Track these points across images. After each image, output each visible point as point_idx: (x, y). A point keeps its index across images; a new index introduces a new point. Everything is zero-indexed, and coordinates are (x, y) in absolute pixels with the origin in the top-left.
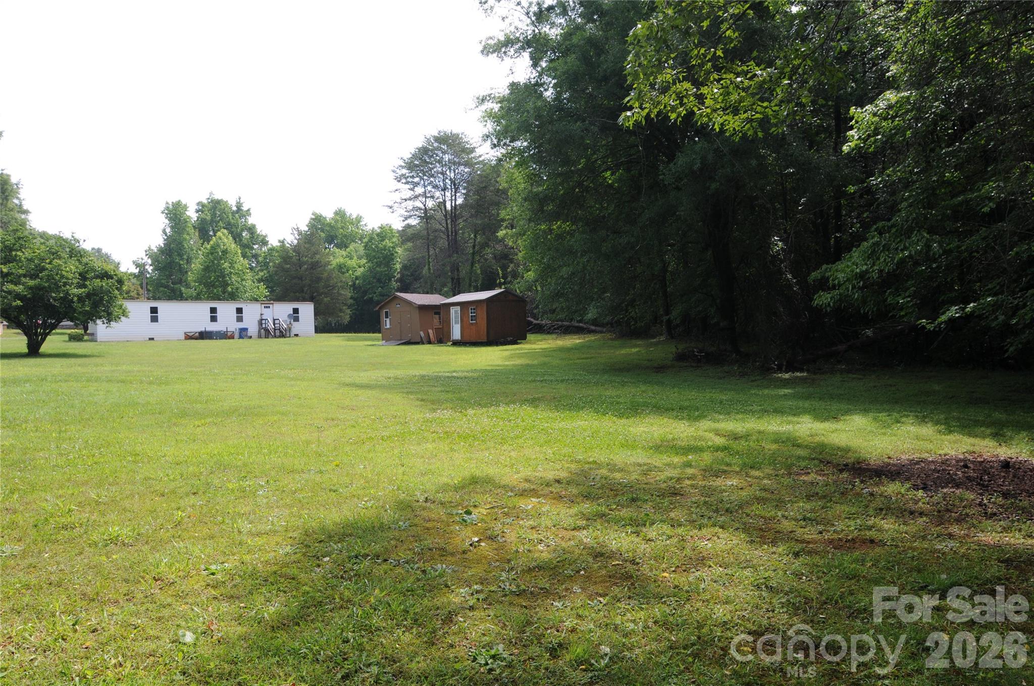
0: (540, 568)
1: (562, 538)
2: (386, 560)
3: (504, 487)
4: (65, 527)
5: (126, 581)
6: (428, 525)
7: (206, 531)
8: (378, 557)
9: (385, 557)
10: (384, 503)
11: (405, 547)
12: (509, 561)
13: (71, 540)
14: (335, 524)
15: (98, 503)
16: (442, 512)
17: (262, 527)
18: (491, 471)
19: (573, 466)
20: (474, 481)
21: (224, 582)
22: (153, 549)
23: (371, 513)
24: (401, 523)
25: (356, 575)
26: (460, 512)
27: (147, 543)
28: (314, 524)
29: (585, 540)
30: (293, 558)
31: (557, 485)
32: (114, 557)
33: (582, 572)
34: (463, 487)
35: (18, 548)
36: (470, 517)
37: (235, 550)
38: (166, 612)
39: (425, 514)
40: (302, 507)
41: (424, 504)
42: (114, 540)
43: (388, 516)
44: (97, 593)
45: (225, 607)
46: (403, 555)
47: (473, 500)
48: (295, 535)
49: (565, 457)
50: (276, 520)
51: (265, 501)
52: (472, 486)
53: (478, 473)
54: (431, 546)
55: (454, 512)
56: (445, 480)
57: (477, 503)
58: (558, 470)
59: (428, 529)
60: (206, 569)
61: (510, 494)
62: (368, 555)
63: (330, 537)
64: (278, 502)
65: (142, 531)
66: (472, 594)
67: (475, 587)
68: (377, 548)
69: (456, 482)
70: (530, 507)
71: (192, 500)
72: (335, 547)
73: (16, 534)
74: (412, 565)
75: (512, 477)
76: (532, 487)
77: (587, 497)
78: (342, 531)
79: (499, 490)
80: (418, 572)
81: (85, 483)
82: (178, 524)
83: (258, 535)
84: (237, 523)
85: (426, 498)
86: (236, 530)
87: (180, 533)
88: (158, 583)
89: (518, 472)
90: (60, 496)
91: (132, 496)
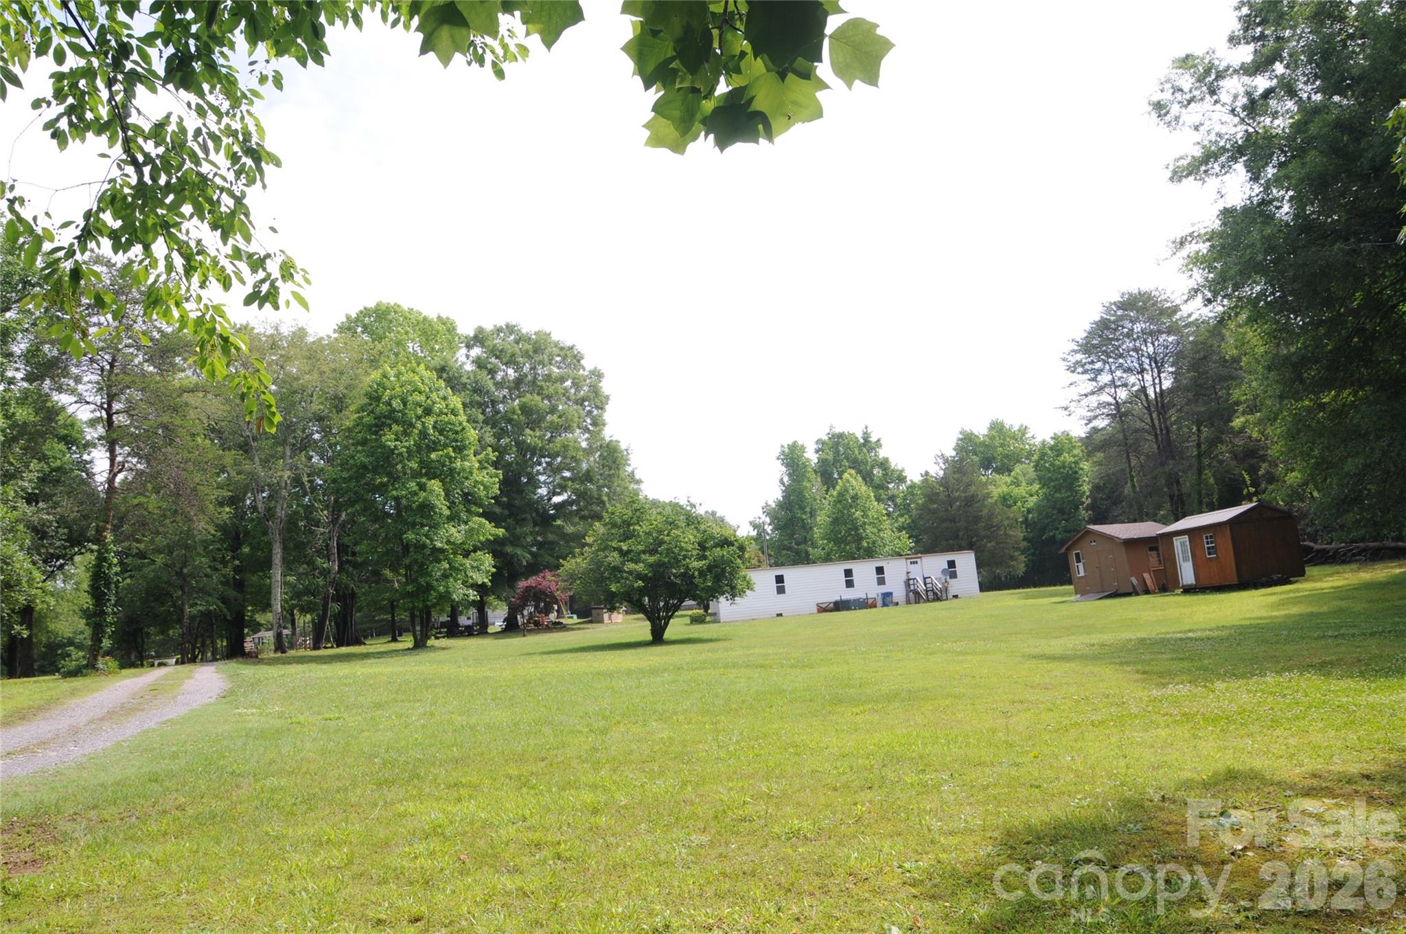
1: (1375, 851)
3: (1279, 783)
4: (744, 820)
5: (818, 874)
6: (1168, 829)
7: (890, 828)
9: (1114, 863)
10: (1105, 801)
11: (1138, 853)
13: (753, 832)
14: (1043, 823)
15: (770, 797)
17: (953, 825)
18: (1257, 763)
19: (1393, 757)
20: (1232, 776)
21: (922, 881)
22: (839, 844)
23: (1091, 812)
24: (1132, 826)
27: (830, 838)
28: (1016, 823)
30: (997, 859)
31: (1365, 781)
32: (800, 850)
34: (1216, 784)
35: (704, 839)
37: (928, 849)
38: (866, 907)
39: (1163, 815)
40: (999, 805)
41: (1161, 804)
42: (795, 834)
43: (1112, 816)
44: (792, 884)
45: (927, 906)
47: (1231, 800)
48: (996, 834)
49: (1378, 743)
50: (969, 819)
51: (952, 797)
52: (1229, 783)
53: (1237, 766)
54: (1175, 853)
56: (1187, 775)
57: (1238, 804)
58: (1367, 762)
59: (1169, 833)
60: (900, 867)
61: (1289, 793)
63: (1039, 839)
64: (968, 798)
65: (823, 825)
66: (1239, 912)
67: (1242, 903)
68: (1101, 851)
69: (1204, 777)
71: (869, 795)
72: (1048, 850)
73: (701, 825)
75: (1294, 772)
76: (1324, 785)
78: (1054, 832)
79: (1271, 789)
81: (752, 776)
82: (858, 820)
83: (951, 833)
84: (925, 819)
85: (1163, 797)
86: (925, 828)
87: (863, 828)
88: (851, 878)
89: (1301, 766)
90: (731, 789)
91: (802, 788)
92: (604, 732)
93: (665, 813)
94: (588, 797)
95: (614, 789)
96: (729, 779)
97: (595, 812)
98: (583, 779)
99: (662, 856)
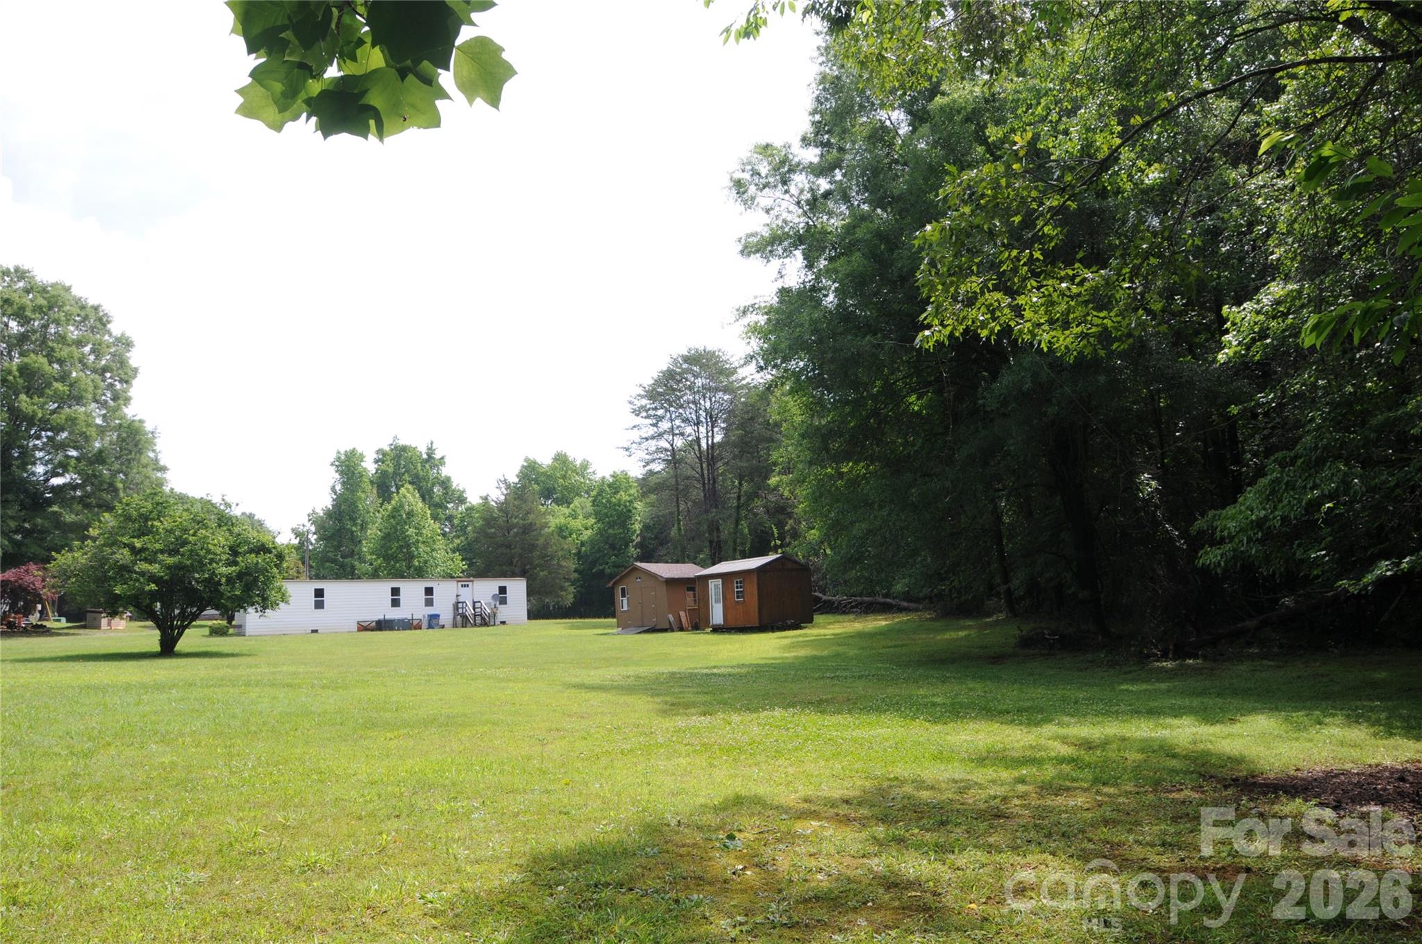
0: (817, 898)
1: (848, 867)
2: (631, 890)
3: (777, 808)
4: (253, 853)
5: (332, 909)
6: (681, 851)
7: (415, 857)
8: (622, 886)
9: (630, 886)
10: (627, 826)
11: (653, 875)
12: (780, 891)
13: (263, 866)
14: (568, 849)
15: (285, 827)
16: (699, 837)
17: (480, 853)
18: (761, 790)
19: (867, 784)
20: (739, 801)
21: (444, 911)
22: (360, 876)
23: (614, 837)
24: (649, 850)
25: (595, 905)
26: (721, 836)
27: (349, 870)
28: (543, 850)
29: (875, 869)
30: (524, 886)
31: (844, 805)
32: (315, 884)
33: (870, 904)
34: (725, 809)
35: (204, 875)
36: (734, 843)
37: (453, 878)
39: (677, 838)
40: (528, 832)
41: (677, 828)
42: (311, 867)
43: (632, 841)
44: (303, 921)
45: (447, 936)
46: (651, 883)
47: (737, 824)
48: (521, 861)
49: (857, 772)
50: (497, 846)
51: (482, 825)
52: (735, 808)
53: (743, 793)
54: (685, 874)
55: (714, 837)
56: (702, 801)
57: (742, 827)
58: (847, 789)
59: (681, 856)
60: (422, 898)
61: (784, 816)
62: (610, 884)
63: (563, 864)
64: (498, 825)
65: (343, 856)
66: (735, 926)
67: (739, 918)
68: (619, 875)
69: (716, 803)
70: (809, 831)
71: (396, 824)
72: (570, 875)
73: (201, 859)
74: (662, 895)
75: (790, 798)
76: (813, 809)
77: (884, 819)
78: (578, 857)
79: (771, 812)
80: (671, 902)
81: (267, 805)
82: (382, 850)
83: (478, 862)
84: (453, 849)
85: (679, 822)
86: (452, 856)
87: (386, 859)
88: (368, 912)
89: (796, 792)
90: (242, 819)
91: (324, 817)
92: (88, 754)
93: (158, 848)
94: (60, 830)
95: (95, 820)
96: (240, 809)
97: (68, 847)
98: (56, 809)
99: (150, 897)
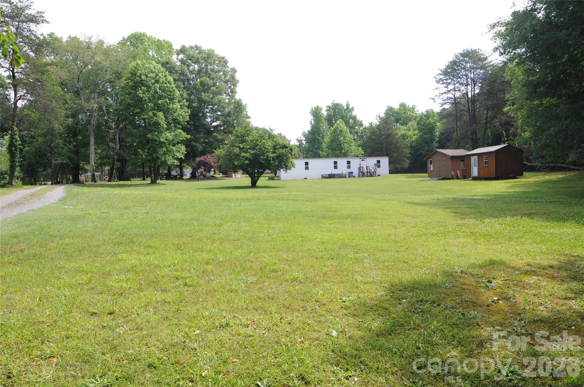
0: (541, 321)
1: (557, 304)
2: (439, 305)
3: (513, 268)
4: (273, 271)
5: (303, 300)
6: (464, 287)
7: (339, 279)
8: (434, 302)
9: (439, 303)
10: (436, 272)
11: (450, 298)
12: (519, 314)
13: (276, 278)
14: (407, 281)
15: (287, 260)
16: (473, 280)
17: (368, 280)
18: (504, 257)
19: (562, 258)
20: (492, 263)
21: (350, 307)
22: (315, 286)
23: (429, 277)
24: (447, 284)
25: (422, 311)
26: (484, 281)
27: (311, 282)
28: (396, 280)
29: (574, 307)
30: (386, 298)
31: (551, 269)
32: (296, 288)
33: (573, 328)
34: (485, 266)
35: (254, 279)
36: (491, 284)
37: (355, 291)
38: (322, 319)
39: (461, 280)
40: (389, 270)
41: (461, 275)
42: (295, 279)
43: (439, 279)
44: (290, 305)
45: (351, 320)
46: (450, 304)
47: (492, 275)
48: (386, 285)
49: (555, 251)
50: (375, 276)
51: (368, 265)
52: (491, 266)
53: (494, 258)
54: (467, 300)
55: (480, 281)
56: (472, 261)
57: (494, 277)
58: (551, 260)
59: (464, 289)
60: (341, 299)
61: (517, 272)
62: (428, 301)
63: (405, 288)
64: (375, 266)
65: (309, 276)
67: (497, 328)
68: (433, 297)
69: (480, 263)
70: (532, 282)
71: (331, 262)
72: (409, 294)
73: (253, 272)
74: (455, 310)
75: (518, 262)
76: (533, 269)
77: (574, 279)
78: (412, 285)
79: (510, 270)
80: (460, 314)
81: (281, 250)
82: (325, 274)
83: (366, 283)
84: (355, 276)
85: (462, 271)
86: (354, 280)
87: (326, 278)
88: (318, 303)
89: (522, 259)
90: (270, 256)
91: (302, 258)
92: (220, 225)
93: (239, 266)
94: (206, 256)
95: (218, 253)
96: (271, 251)
97: (207, 263)
98: (205, 247)
99: (233, 287)
